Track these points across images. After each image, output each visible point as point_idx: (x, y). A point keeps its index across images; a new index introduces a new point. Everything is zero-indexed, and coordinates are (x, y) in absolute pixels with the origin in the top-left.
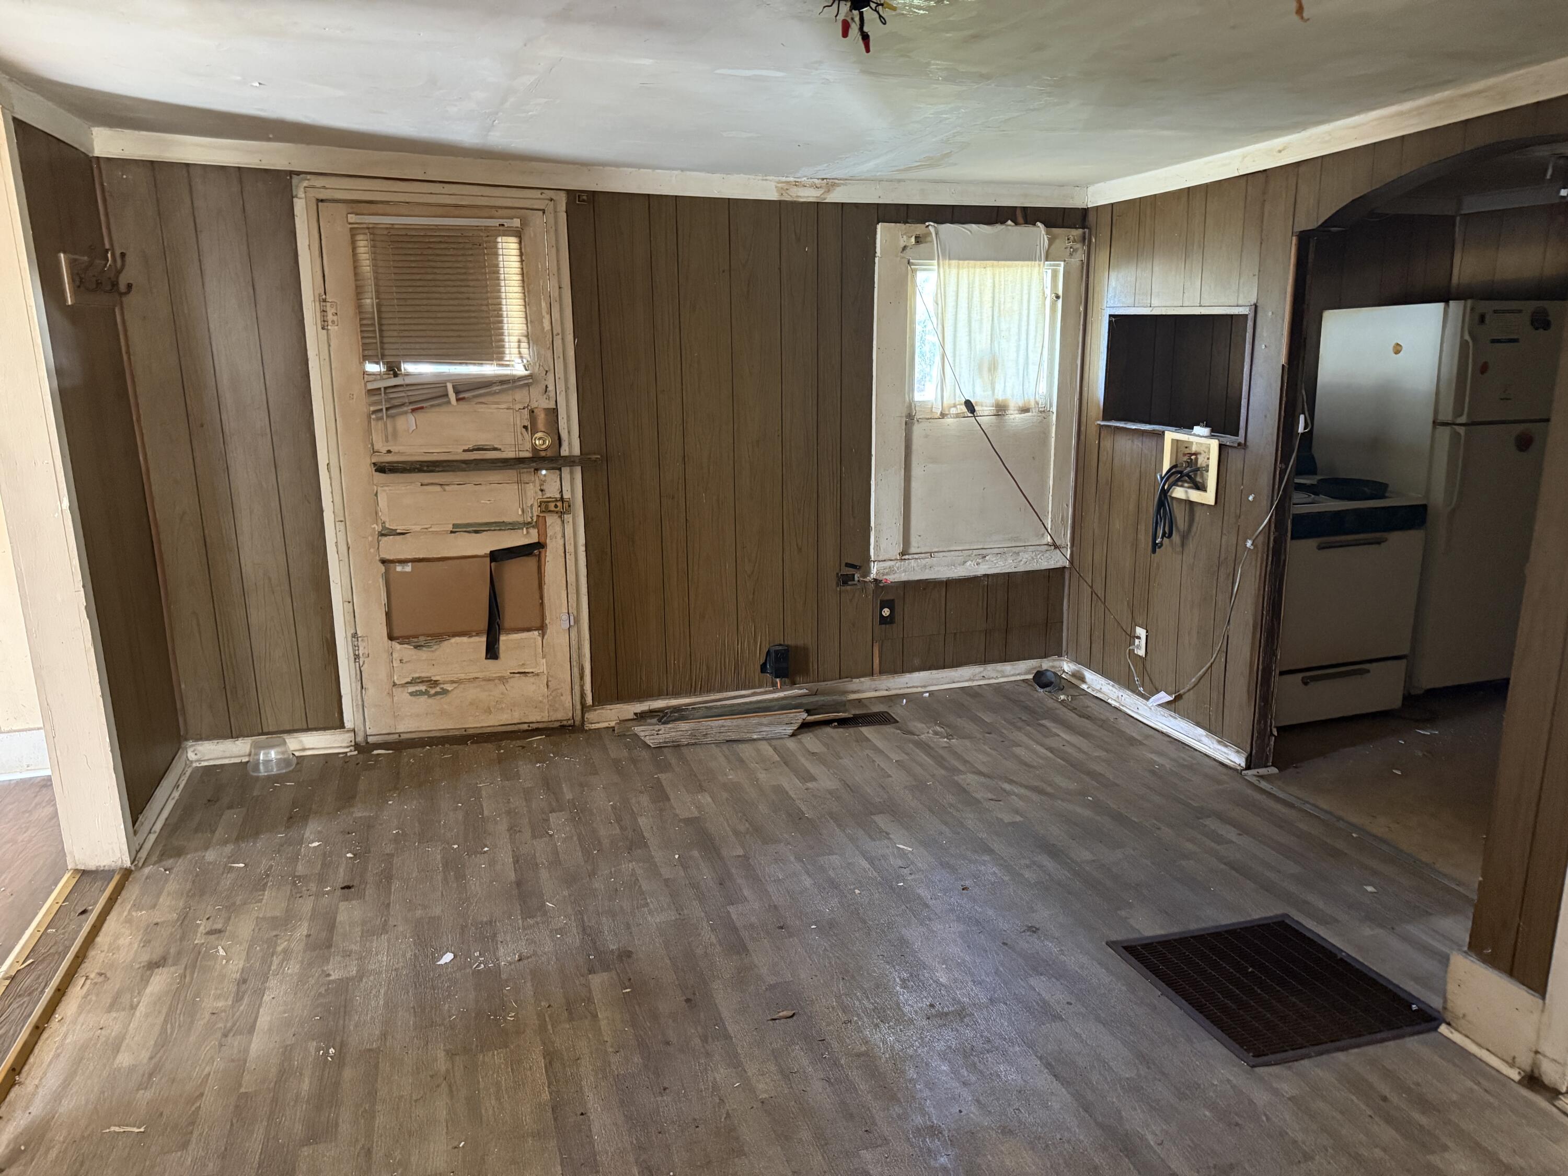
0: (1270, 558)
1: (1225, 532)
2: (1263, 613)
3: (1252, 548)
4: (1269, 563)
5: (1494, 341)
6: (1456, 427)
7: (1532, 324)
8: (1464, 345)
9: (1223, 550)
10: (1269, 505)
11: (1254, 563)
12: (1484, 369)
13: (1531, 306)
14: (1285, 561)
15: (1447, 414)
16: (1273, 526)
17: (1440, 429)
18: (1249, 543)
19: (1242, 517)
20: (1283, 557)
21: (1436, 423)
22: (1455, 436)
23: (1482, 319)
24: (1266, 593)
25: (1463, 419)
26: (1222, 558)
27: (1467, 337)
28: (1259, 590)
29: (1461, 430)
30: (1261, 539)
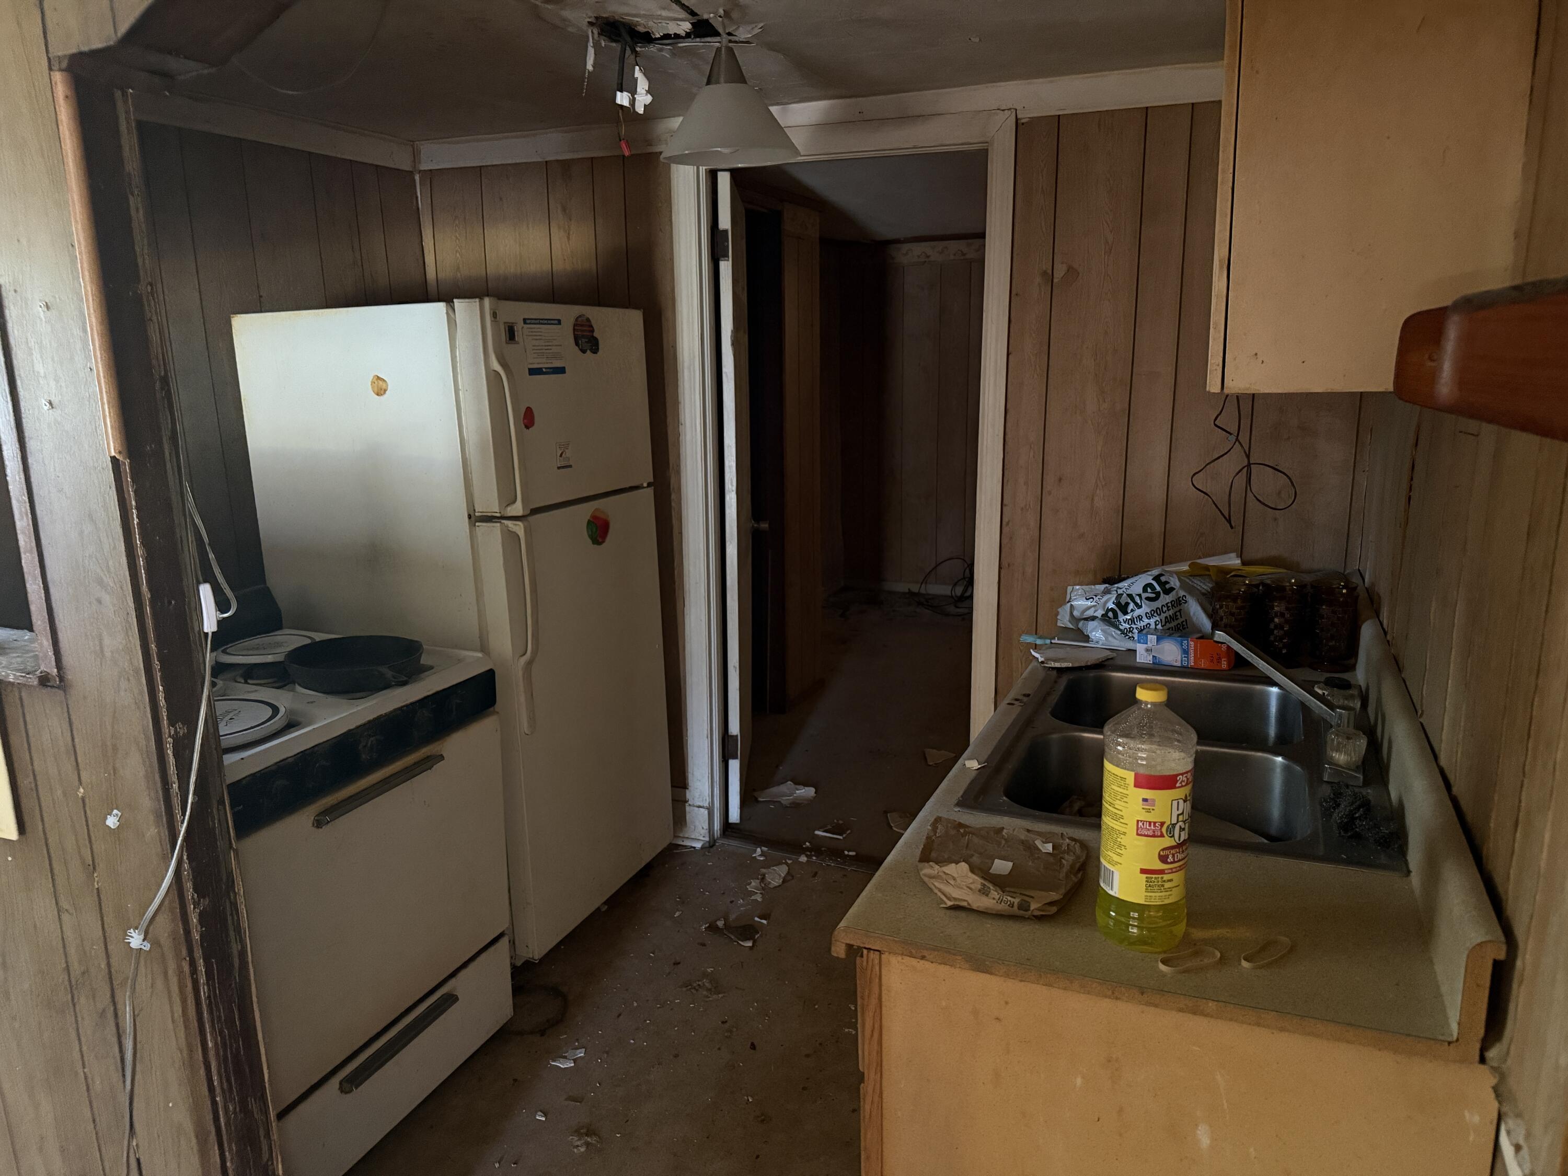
0: (202, 968)
1: (65, 905)
2: (214, 1103)
3: (147, 946)
4: (202, 980)
5: (533, 372)
6: (509, 523)
7: (577, 344)
8: (493, 380)
9: (72, 951)
10: (165, 833)
11: (160, 984)
12: (528, 419)
13: (569, 313)
14: (243, 954)
15: (489, 503)
16: (189, 886)
17: (482, 527)
18: (136, 940)
19: (101, 866)
20: (235, 948)
21: (475, 519)
22: (510, 538)
23: (511, 334)
24: (212, 1053)
25: (517, 509)
26: (76, 968)
27: (496, 366)
28: (191, 1050)
29: (518, 528)
30: (164, 921)
